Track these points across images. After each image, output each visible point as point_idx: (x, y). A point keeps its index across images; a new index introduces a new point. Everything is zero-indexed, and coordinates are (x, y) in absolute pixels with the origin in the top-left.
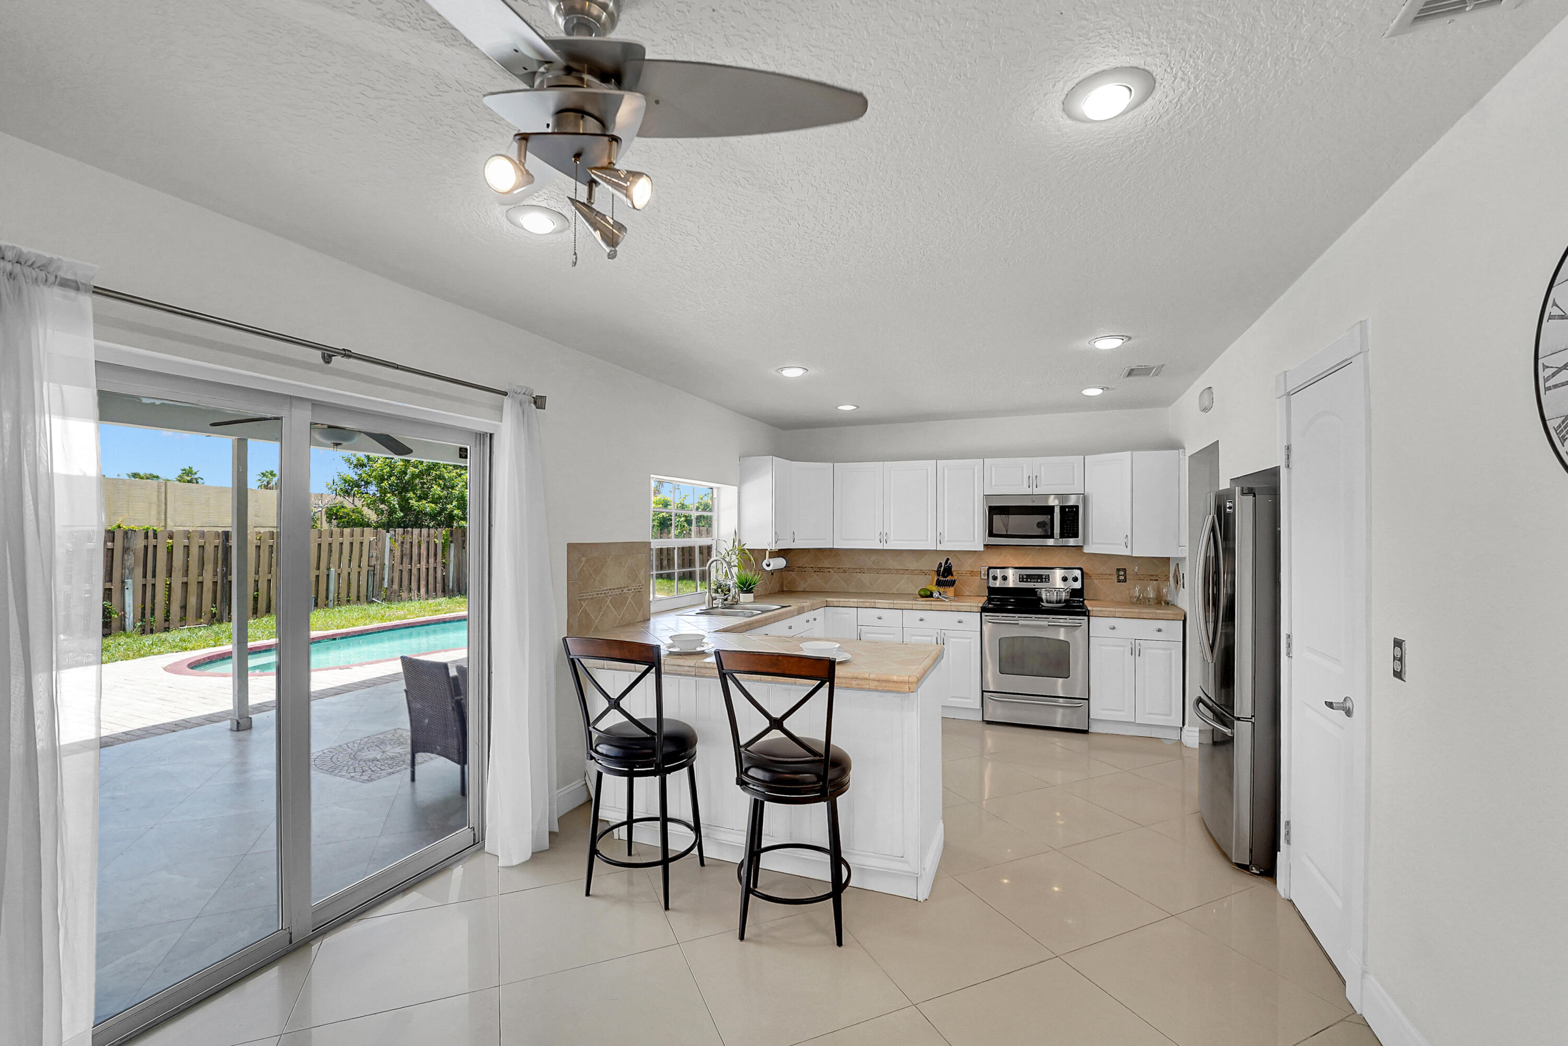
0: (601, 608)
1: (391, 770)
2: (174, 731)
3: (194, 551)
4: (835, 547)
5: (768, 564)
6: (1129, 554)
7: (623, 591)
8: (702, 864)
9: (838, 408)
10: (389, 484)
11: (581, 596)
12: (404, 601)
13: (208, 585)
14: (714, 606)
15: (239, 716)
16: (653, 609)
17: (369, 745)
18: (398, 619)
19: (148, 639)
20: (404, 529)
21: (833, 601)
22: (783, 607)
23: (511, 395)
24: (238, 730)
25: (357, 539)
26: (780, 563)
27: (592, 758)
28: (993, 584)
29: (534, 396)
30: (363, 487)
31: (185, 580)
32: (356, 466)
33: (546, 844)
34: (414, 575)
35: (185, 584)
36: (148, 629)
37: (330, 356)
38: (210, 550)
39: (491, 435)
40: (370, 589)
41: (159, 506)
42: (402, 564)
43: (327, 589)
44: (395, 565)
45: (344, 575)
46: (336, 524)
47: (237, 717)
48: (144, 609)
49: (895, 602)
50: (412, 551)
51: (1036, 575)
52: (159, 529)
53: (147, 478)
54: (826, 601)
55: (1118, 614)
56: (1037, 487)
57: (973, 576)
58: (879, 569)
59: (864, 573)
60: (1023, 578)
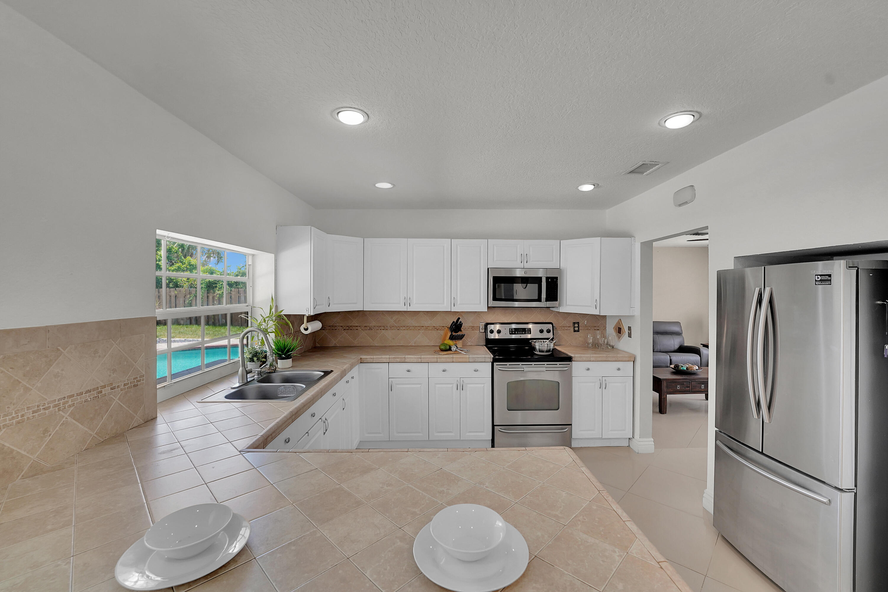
4: (365, 310)
5: (306, 328)
6: (598, 314)
14: (249, 380)
16: (161, 396)
21: (366, 359)
26: (316, 326)
28: (491, 336)
49: (422, 356)
51: (521, 328)
54: (361, 359)
55: (592, 359)
56: (527, 262)
57: (473, 330)
58: (399, 326)
59: (387, 330)
60: (512, 331)
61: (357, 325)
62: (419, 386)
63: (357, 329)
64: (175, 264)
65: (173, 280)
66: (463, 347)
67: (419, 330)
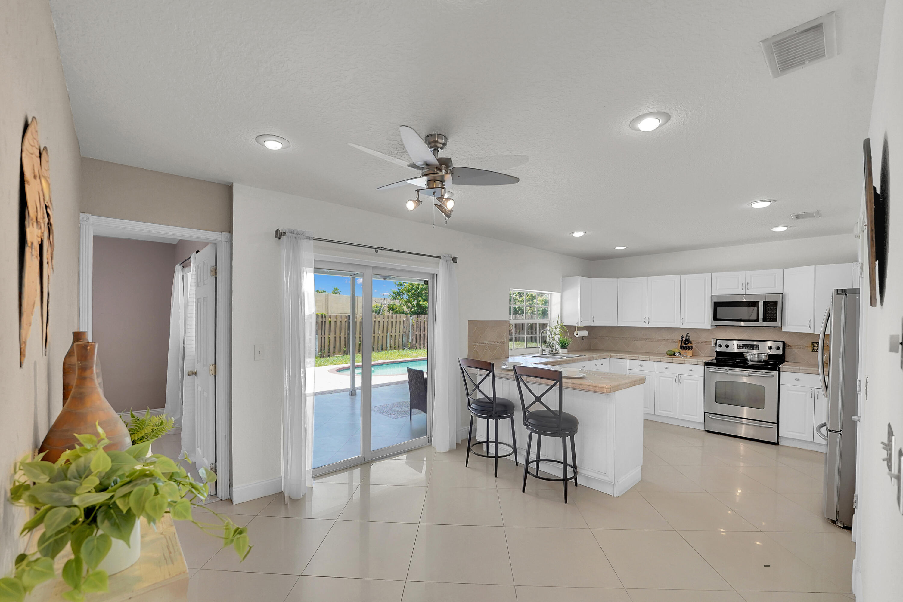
0: (484, 350)
1: (404, 416)
2: (331, 393)
3: (338, 323)
4: (618, 325)
5: (577, 333)
6: (812, 332)
7: (494, 343)
8: (517, 465)
9: (616, 248)
10: (411, 294)
11: (474, 344)
12: (418, 349)
13: (343, 338)
14: (544, 353)
15: (352, 389)
16: (511, 353)
17: (397, 406)
18: (414, 357)
19: (323, 360)
20: (418, 315)
21: (614, 355)
22: (581, 356)
23: (443, 258)
24: (352, 395)
25: (398, 319)
26: (585, 333)
27: (469, 410)
28: (718, 349)
29: (453, 257)
30: (401, 295)
31: (335, 336)
32: (398, 285)
33: (455, 447)
34: (422, 337)
35: (335, 337)
36: (323, 356)
37: (378, 250)
38: (343, 323)
39: (437, 274)
40: (404, 343)
41: (326, 304)
42: (417, 332)
43: (387, 342)
44: (414, 332)
45: (393, 336)
46: (392, 313)
47: (351, 390)
48: (321, 347)
49: (650, 357)
50: (421, 326)
51: (750, 345)
52: (326, 314)
53: (322, 292)
54: (611, 355)
55: (801, 371)
56: (748, 290)
57: (706, 344)
60: (740, 347)
62: (648, 377)
64: (522, 296)
65: (521, 308)
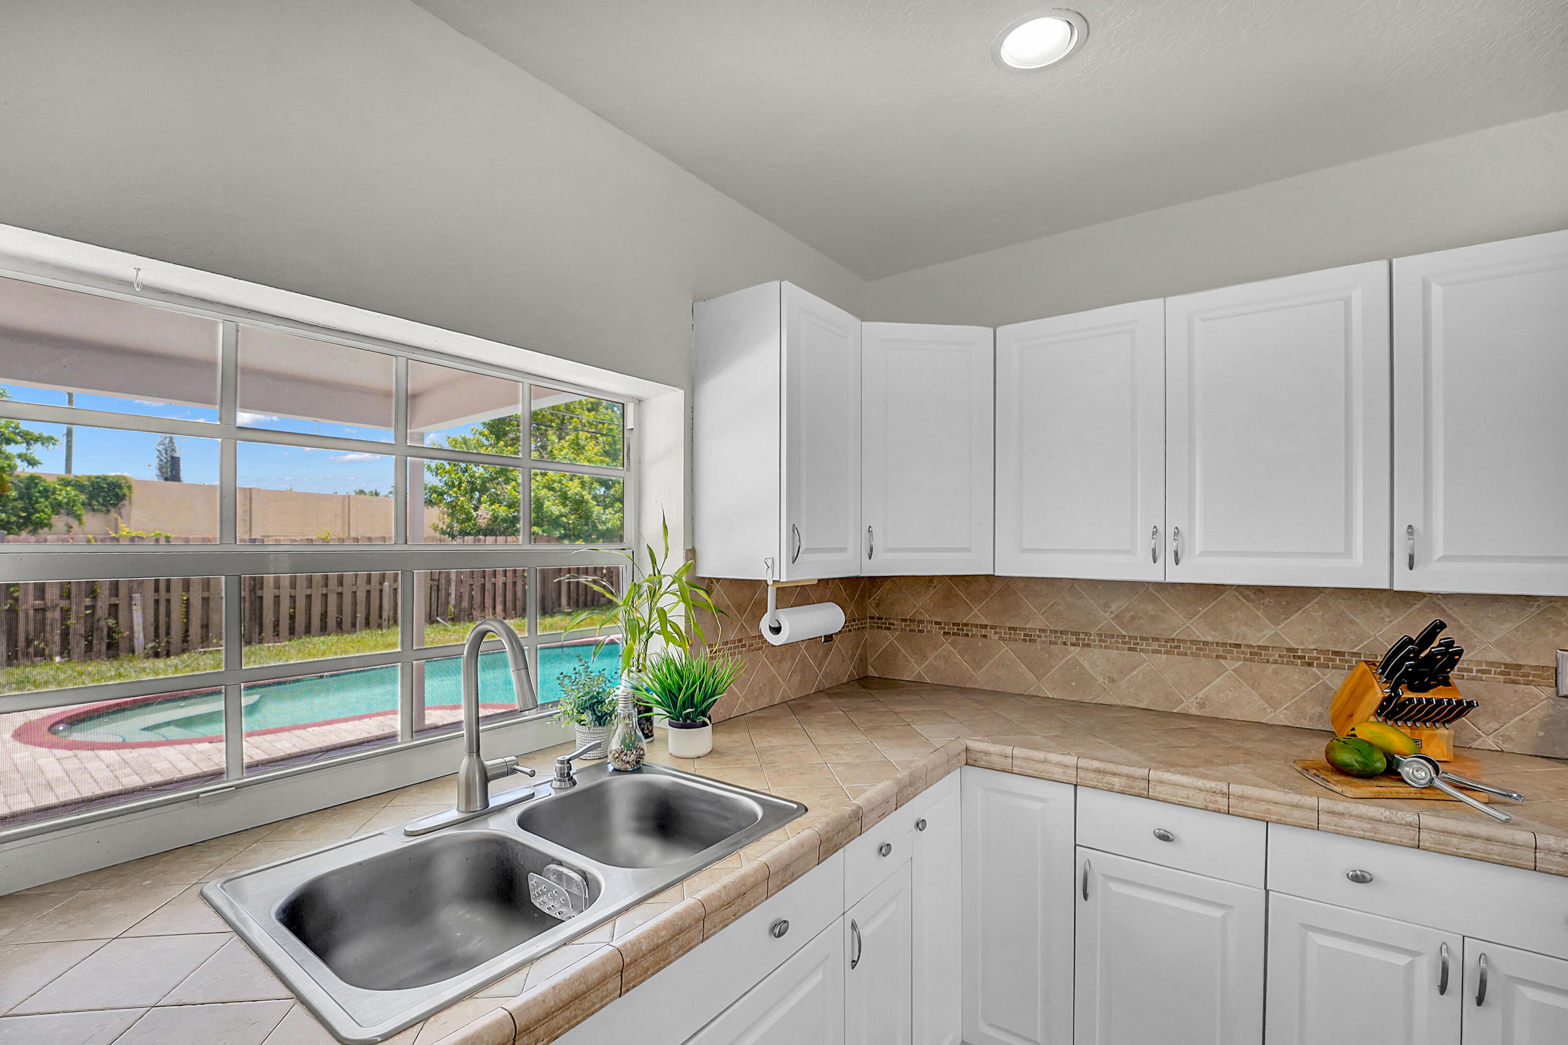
4: (999, 573)
5: (777, 625)
12: (477, 619)
31: (206, 595)
34: (489, 592)
35: (207, 599)
36: (162, 651)
40: (434, 606)
43: (381, 607)
48: (157, 628)
49: (1233, 787)
54: (967, 750)
57: (1514, 682)
58: (1136, 638)
59: (1088, 645)
61: (986, 623)
62: (1217, 913)
63: (985, 636)
66: (1456, 756)
67: (1217, 657)
